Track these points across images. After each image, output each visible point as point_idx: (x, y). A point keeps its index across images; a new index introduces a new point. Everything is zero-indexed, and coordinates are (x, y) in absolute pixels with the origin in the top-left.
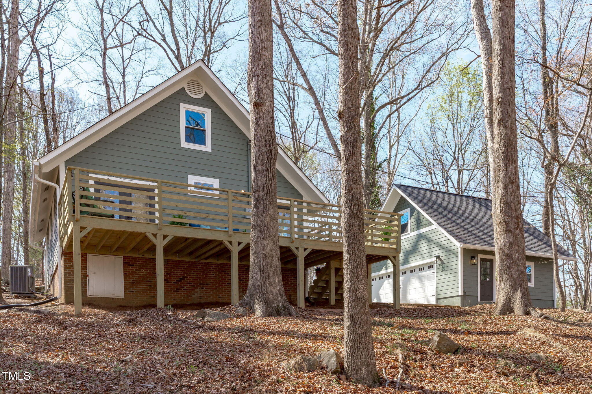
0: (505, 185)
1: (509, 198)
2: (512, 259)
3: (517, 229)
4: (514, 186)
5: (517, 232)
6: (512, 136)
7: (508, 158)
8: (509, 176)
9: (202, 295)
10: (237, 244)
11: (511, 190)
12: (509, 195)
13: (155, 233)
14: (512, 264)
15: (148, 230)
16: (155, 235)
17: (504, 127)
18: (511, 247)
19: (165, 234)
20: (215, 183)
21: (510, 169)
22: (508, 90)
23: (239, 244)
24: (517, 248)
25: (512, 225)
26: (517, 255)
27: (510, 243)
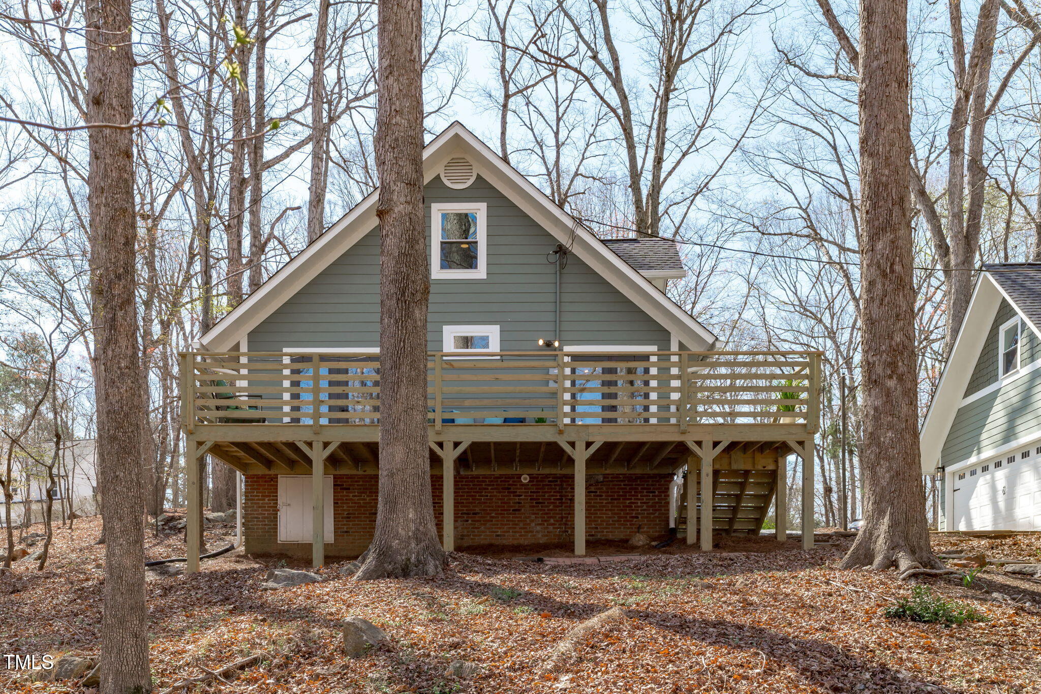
0: (870, 282)
1: (876, 312)
2: (879, 445)
3: (890, 377)
4: (887, 283)
5: (891, 383)
6: (887, 172)
7: (876, 223)
8: (878, 262)
9: (465, 533)
10: (452, 445)
11: (880, 292)
12: (877, 302)
13: (309, 440)
14: (878, 456)
15: (298, 437)
16: (310, 444)
17: (871, 155)
18: (876, 418)
19: (326, 440)
20: (492, 333)
21: (879, 246)
22: (879, 73)
23: (456, 445)
24: (890, 418)
25: (879, 369)
26: (889, 434)
27: (876, 409)
